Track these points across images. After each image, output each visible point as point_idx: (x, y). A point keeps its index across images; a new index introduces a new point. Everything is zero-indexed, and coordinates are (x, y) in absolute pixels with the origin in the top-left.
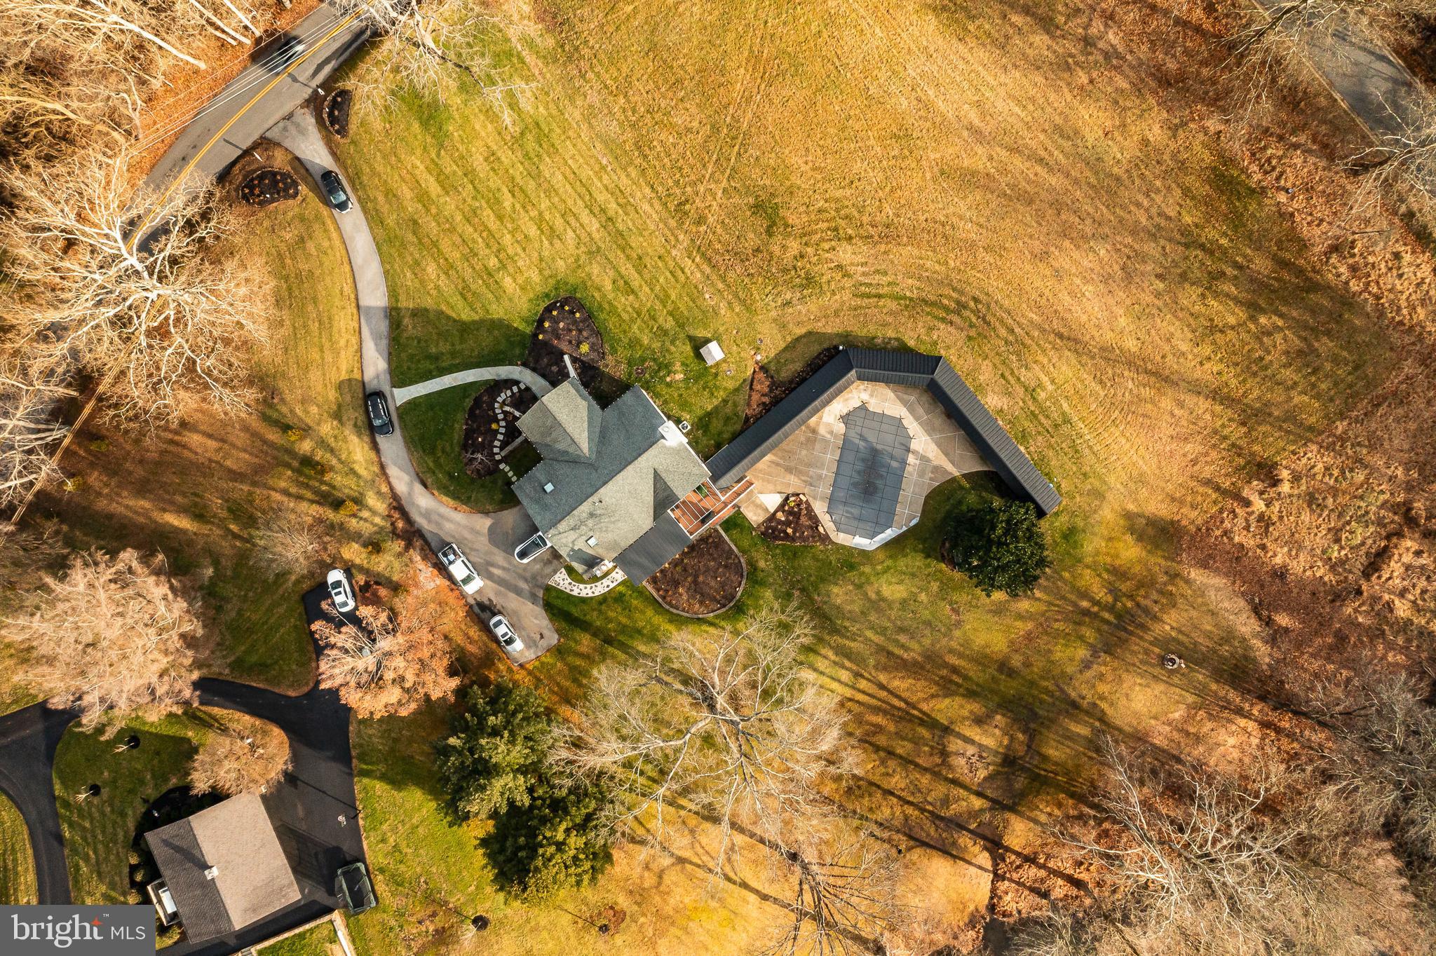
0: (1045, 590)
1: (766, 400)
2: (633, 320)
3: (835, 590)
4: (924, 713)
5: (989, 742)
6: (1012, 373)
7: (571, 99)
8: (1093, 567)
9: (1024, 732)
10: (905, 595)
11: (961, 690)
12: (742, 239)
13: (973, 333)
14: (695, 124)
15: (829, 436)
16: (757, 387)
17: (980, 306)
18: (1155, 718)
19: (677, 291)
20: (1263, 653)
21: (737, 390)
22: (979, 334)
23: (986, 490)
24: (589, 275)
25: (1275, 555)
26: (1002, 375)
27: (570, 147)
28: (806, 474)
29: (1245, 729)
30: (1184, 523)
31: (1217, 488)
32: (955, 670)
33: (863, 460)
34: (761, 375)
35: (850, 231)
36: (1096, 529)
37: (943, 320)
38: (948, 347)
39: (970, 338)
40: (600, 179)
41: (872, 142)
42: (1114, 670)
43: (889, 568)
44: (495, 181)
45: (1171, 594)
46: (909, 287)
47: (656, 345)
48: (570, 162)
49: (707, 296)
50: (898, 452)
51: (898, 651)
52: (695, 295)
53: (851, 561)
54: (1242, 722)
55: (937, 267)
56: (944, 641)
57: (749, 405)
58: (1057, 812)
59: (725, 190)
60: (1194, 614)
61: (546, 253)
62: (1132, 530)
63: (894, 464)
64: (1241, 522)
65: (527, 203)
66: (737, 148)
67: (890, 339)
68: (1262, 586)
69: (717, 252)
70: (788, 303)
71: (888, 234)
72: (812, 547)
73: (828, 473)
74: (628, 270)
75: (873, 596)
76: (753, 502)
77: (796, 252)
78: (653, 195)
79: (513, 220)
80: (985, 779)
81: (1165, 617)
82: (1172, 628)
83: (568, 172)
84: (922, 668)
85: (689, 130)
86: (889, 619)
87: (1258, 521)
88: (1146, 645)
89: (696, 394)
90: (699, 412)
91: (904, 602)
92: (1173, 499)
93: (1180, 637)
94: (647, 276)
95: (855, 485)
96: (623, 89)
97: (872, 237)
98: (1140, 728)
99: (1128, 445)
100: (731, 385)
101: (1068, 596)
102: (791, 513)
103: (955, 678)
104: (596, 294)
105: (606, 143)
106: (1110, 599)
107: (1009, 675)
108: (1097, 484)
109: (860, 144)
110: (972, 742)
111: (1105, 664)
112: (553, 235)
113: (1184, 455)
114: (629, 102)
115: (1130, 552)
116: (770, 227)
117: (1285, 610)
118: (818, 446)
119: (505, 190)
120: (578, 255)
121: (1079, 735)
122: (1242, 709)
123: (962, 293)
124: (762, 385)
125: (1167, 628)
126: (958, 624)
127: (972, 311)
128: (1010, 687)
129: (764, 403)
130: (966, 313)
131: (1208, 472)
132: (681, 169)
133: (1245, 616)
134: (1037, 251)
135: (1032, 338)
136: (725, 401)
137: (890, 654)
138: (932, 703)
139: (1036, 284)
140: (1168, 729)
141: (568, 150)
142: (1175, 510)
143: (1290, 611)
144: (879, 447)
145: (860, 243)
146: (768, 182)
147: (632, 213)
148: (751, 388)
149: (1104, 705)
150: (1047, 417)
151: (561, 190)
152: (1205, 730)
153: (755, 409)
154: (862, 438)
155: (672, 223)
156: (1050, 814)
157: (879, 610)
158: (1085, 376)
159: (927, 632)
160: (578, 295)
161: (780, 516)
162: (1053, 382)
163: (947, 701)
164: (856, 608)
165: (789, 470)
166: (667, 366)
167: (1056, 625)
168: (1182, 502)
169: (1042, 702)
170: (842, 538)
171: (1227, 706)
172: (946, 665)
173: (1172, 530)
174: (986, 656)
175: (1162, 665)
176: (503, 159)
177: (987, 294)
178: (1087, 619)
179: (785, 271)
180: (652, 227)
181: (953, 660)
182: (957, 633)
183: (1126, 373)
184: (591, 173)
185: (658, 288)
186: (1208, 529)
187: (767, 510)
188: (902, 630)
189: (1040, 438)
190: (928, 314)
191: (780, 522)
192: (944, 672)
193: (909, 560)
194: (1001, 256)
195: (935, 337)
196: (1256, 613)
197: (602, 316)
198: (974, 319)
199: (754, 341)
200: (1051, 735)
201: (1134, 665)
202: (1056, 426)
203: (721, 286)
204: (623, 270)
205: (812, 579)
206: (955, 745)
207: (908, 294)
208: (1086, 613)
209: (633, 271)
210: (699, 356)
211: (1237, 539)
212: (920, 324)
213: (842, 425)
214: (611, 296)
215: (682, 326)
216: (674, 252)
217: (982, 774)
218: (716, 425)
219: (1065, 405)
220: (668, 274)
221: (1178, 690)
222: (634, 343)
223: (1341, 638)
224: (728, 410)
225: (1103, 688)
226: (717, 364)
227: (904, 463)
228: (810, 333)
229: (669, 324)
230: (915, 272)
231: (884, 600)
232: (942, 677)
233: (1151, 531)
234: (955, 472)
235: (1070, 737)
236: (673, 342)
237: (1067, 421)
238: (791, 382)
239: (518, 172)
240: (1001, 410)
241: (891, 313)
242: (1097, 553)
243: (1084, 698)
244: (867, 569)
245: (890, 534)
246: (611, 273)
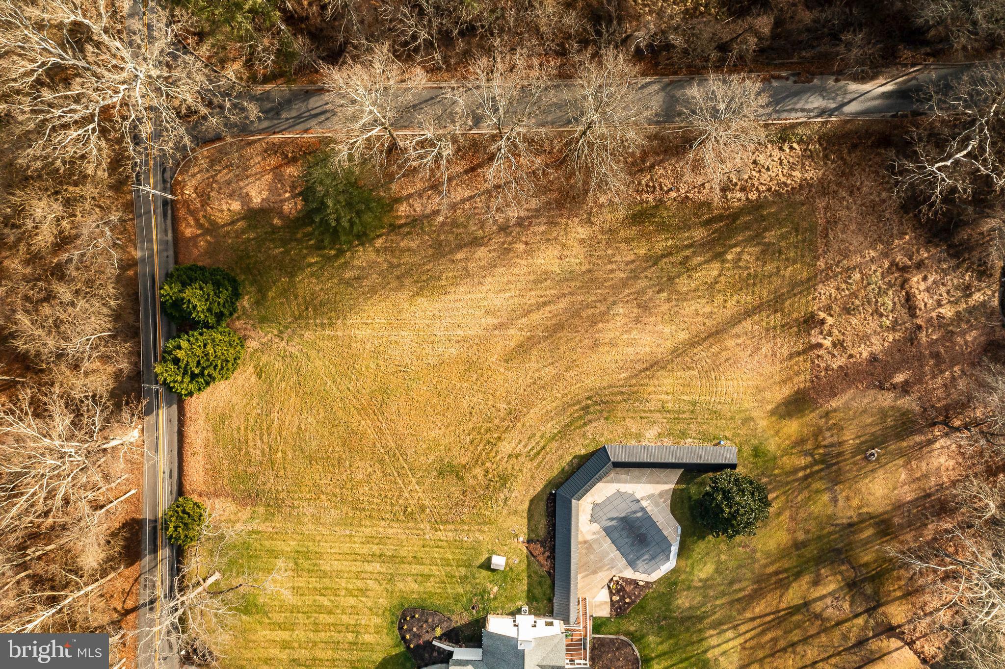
0: (774, 489)
1: (547, 554)
2: (445, 588)
3: (680, 602)
4: (787, 609)
5: (832, 587)
6: (645, 411)
7: (300, 523)
8: (785, 453)
9: (843, 563)
10: (714, 567)
11: (791, 579)
12: (451, 495)
13: (605, 415)
14: (370, 470)
15: (594, 537)
16: (536, 553)
17: (594, 399)
18: (895, 489)
19: (449, 552)
20: (908, 402)
21: (529, 565)
22: (609, 412)
23: (695, 478)
24: (401, 591)
25: (861, 354)
26: (641, 418)
27: (325, 544)
28: (604, 565)
29: (942, 447)
30: (802, 386)
31: (799, 354)
32: (777, 573)
33: (623, 529)
34: (532, 545)
35: (496, 435)
36: (766, 436)
37: (585, 424)
38: (602, 435)
39: (606, 419)
40: (355, 542)
41: (459, 385)
42: (850, 488)
43: (692, 565)
44: (309, 600)
45: (834, 424)
46: (551, 427)
47: (468, 587)
48: (332, 551)
49: (465, 539)
50: (635, 507)
51: (742, 594)
52: (458, 544)
53: (671, 582)
54: (937, 445)
55: (554, 405)
56: (756, 565)
57: (542, 565)
58: (903, 583)
59: (418, 483)
60: (856, 422)
61: (369, 604)
62: (782, 417)
63: (639, 515)
64: (827, 357)
65: (335, 592)
66: (401, 458)
67: (571, 461)
68: (872, 374)
69: (446, 514)
70: (506, 499)
71: (513, 416)
72: (646, 595)
73: (614, 553)
74: (415, 569)
75: (700, 584)
76: (596, 606)
77: (483, 473)
78: (388, 522)
79: (337, 607)
80: (851, 606)
81: (845, 438)
82: (853, 439)
83: (337, 557)
84: (761, 589)
85: (369, 476)
86: (719, 585)
87: (835, 347)
88: (851, 461)
89: (513, 588)
90: (524, 595)
91: (717, 570)
92: (784, 382)
93: (862, 439)
94: (428, 562)
95: (633, 545)
96: (318, 491)
97: (508, 426)
98: (893, 501)
99: (735, 381)
100: (524, 566)
101: (789, 479)
102: (618, 591)
103: (781, 576)
104: (414, 596)
105: (338, 524)
106: (809, 459)
107: (805, 546)
108: (742, 415)
109: (454, 392)
110: (823, 597)
111: (843, 490)
112: (363, 592)
113: (766, 356)
114: (328, 494)
115: (793, 427)
116: (457, 476)
117: (895, 373)
118: (595, 546)
119: (318, 597)
120: (385, 588)
121: (869, 537)
122: (929, 440)
123: (579, 402)
124: (538, 549)
125: (851, 442)
126: (754, 551)
127: (593, 405)
128: (811, 551)
129: (548, 557)
130: (591, 409)
131: (785, 352)
132: (386, 496)
133: (880, 396)
134: (591, 344)
135: (635, 385)
136: (529, 577)
137: (738, 600)
138: (785, 599)
139: (608, 360)
140: (906, 487)
141: (325, 547)
142: (791, 385)
143: (897, 370)
144: (623, 515)
145: (506, 435)
146: (433, 457)
147: (388, 541)
148: (534, 557)
149: (865, 510)
150: (684, 412)
151: (343, 568)
152: (924, 468)
153: (547, 564)
154: (612, 519)
155: (411, 525)
156: (900, 588)
157: (711, 587)
158: (679, 374)
159: (744, 571)
160: (406, 606)
161: (616, 598)
162: (667, 394)
163: (791, 591)
164: (699, 599)
165: (595, 572)
166: (484, 591)
167: (799, 499)
168: (790, 378)
169: (835, 540)
170: (655, 576)
171: (921, 446)
172: (770, 575)
173: (800, 396)
174: (784, 550)
175: (870, 462)
176: (300, 585)
177: (591, 390)
178: (810, 480)
179: (487, 487)
180: (404, 537)
181: (771, 569)
182: (758, 555)
183: (696, 351)
184: (348, 545)
185: (439, 561)
186: (816, 377)
187: (606, 602)
188: (731, 583)
189: (692, 426)
190: (575, 429)
191: (618, 602)
192: (774, 579)
193: (697, 550)
194: (578, 366)
195: (591, 437)
196: (884, 389)
197: (428, 602)
198: (598, 408)
199: (510, 534)
200: (857, 551)
201: (857, 476)
202: (692, 412)
203: (466, 527)
204: (413, 572)
205: (663, 609)
206: (818, 607)
207: (555, 431)
208: (806, 477)
209: (419, 567)
210: (494, 570)
211: (835, 367)
212: (577, 439)
213: (596, 524)
214: (422, 589)
215: (470, 566)
216: (427, 537)
217: (846, 606)
218: (537, 591)
219: (685, 398)
220: (436, 549)
221: (890, 465)
222: (457, 598)
223: (936, 356)
224: (535, 579)
225: (855, 502)
226: (507, 564)
227: (643, 509)
228: (532, 501)
229: (463, 571)
230: (546, 417)
231: (707, 580)
232: (775, 583)
233: (792, 407)
234: (672, 486)
235: (867, 542)
236: (474, 578)
237: (694, 404)
238: (549, 533)
239: (314, 582)
240: (660, 434)
241: (557, 450)
242: (779, 446)
243: (851, 517)
244: (683, 577)
245: (674, 549)
246: (410, 579)
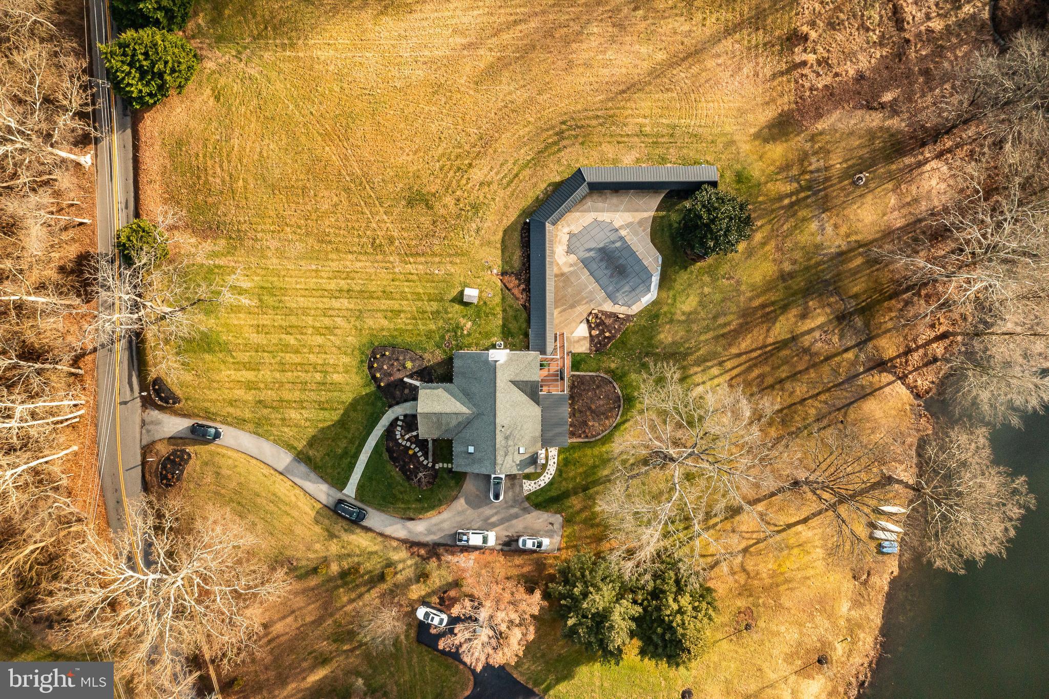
0: (760, 217)
1: (523, 286)
2: (416, 325)
3: (662, 336)
4: (774, 344)
5: (821, 320)
6: (622, 136)
7: (263, 257)
8: (770, 179)
9: (832, 295)
10: (697, 299)
11: (778, 312)
12: (421, 226)
13: (581, 140)
14: (335, 199)
15: (572, 269)
16: (511, 286)
17: (569, 123)
18: (884, 215)
19: (419, 286)
20: (897, 123)
21: (503, 299)
22: (584, 136)
23: (676, 204)
24: (370, 328)
25: (847, 72)
26: (618, 142)
27: (290, 280)
28: (583, 298)
29: (933, 169)
30: (786, 109)
31: (782, 74)
32: (763, 306)
33: (601, 260)
34: (506, 278)
35: (466, 162)
36: (749, 161)
37: (559, 150)
38: (577, 160)
39: (582, 144)
40: (322, 277)
41: (427, 108)
42: (837, 215)
43: (674, 296)
44: (274, 338)
45: (820, 148)
46: (525, 154)
47: (440, 323)
48: (298, 287)
49: (437, 272)
50: (613, 237)
51: (725, 330)
52: (429, 278)
53: (653, 314)
54: (928, 167)
55: (527, 129)
56: (742, 299)
57: (517, 299)
58: (893, 314)
59: (385, 213)
60: (843, 144)
61: (338, 343)
62: (766, 141)
63: (618, 244)
64: (812, 76)
65: (301, 330)
66: (367, 187)
67: (546, 189)
68: (859, 93)
69: (416, 246)
70: (478, 230)
71: (486, 142)
72: (627, 329)
73: (593, 286)
74: (385, 304)
75: (683, 318)
76: (574, 342)
77: (453, 202)
78: (355, 255)
79: (304, 346)
80: (840, 340)
81: (831, 162)
82: (840, 163)
83: (302, 292)
84: (747, 323)
85: (335, 205)
86: (704, 319)
87: (820, 66)
88: (838, 186)
89: (487, 324)
90: (499, 330)
91: (701, 303)
92: (767, 103)
93: (850, 163)
94: (398, 296)
95: (612, 276)
96: (282, 222)
97: (480, 152)
98: (883, 228)
99: (716, 104)
100: (498, 299)
101: (774, 207)
102: (598, 325)
103: (768, 310)
104: (384, 334)
105: (303, 258)
106: (795, 185)
107: (792, 278)
108: (724, 139)
109: (422, 116)
110: (811, 331)
111: (830, 218)
112: (330, 330)
113: (748, 77)
114: (292, 226)
115: (777, 151)
116: (427, 204)
117: (883, 92)
118: (573, 279)
119: (283, 336)
120: (354, 325)
121: (858, 266)
122: (920, 161)
123: (553, 127)
124: (513, 282)
125: (838, 166)
126: (738, 283)
127: (568, 130)
128: (799, 283)
129: (523, 290)
130: (566, 134)
131: (768, 72)
132: (353, 228)
133: (868, 117)
134: (565, 66)
135: (611, 108)
136: (504, 311)
137: (723, 335)
138: (772, 334)
139: (582, 82)
140: (896, 212)
141: (290, 282)
142: (775, 107)
143: (886, 88)
144: (601, 245)
145: (477, 162)
146: (401, 185)
147: (357, 276)
148: (509, 290)
149: (853, 238)
150: (663, 136)
151: (310, 304)
152: (914, 192)
153: (522, 297)
154: (590, 250)
155: (380, 257)
156: (891, 319)
157: (694, 322)
158: (657, 96)
159: (729, 304)
160: (376, 344)
162: (645, 117)
163: (778, 325)
164: (682, 333)
165: (572, 306)
166: (457, 328)
167: (785, 227)
168: (773, 100)
169: (823, 271)
170: (636, 309)
171: (911, 169)
172: (756, 309)
173: (784, 119)
174: (769, 282)
175: (858, 186)
176: (265, 323)
177: (565, 114)
178: (796, 208)
179: (459, 216)
180: (372, 270)
181: (756, 303)
182: (743, 288)
183: (675, 72)
184: (314, 280)
185: (409, 296)
186: (801, 98)
187: (585, 338)
188: (715, 318)
189: (671, 150)
190: (549, 156)
191: (597, 336)
192: (759, 313)
193: (679, 281)
194: (550, 88)
195: (565, 163)
196: (871, 109)
197: (399, 340)
198: (573, 133)
199: (483, 266)
200: (846, 282)
201: (844, 202)
202: (672, 135)
203: (437, 259)
204: (383, 307)
205: (645, 343)
206: (806, 341)
207: (529, 158)
208: (792, 205)
209: (388, 302)
210: (467, 304)
211: (820, 86)
212: (551, 165)
213: (572, 255)
214: (392, 326)
215: (442, 300)
216: (397, 270)
217: (835, 339)
218: (513, 326)
219: (664, 121)
220: (406, 283)
221: (879, 189)
222: (429, 335)
223: (926, 73)
224: (511, 312)
225: (843, 230)
226: (480, 298)
227: (622, 238)
228: (505, 232)
229: (435, 306)
230: (521, 143)
231: (690, 314)
232: (761, 317)
233: (775, 131)
234: (652, 214)
235: (856, 272)
236: (447, 313)
237: (674, 127)
238: (524, 264)
239: (280, 320)
240: (638, 159)
241: (531, 177)
242: (763, 171)
243: (840, 246)
244: (665, 309)
245: (655, 280)
246: (379, 315)
